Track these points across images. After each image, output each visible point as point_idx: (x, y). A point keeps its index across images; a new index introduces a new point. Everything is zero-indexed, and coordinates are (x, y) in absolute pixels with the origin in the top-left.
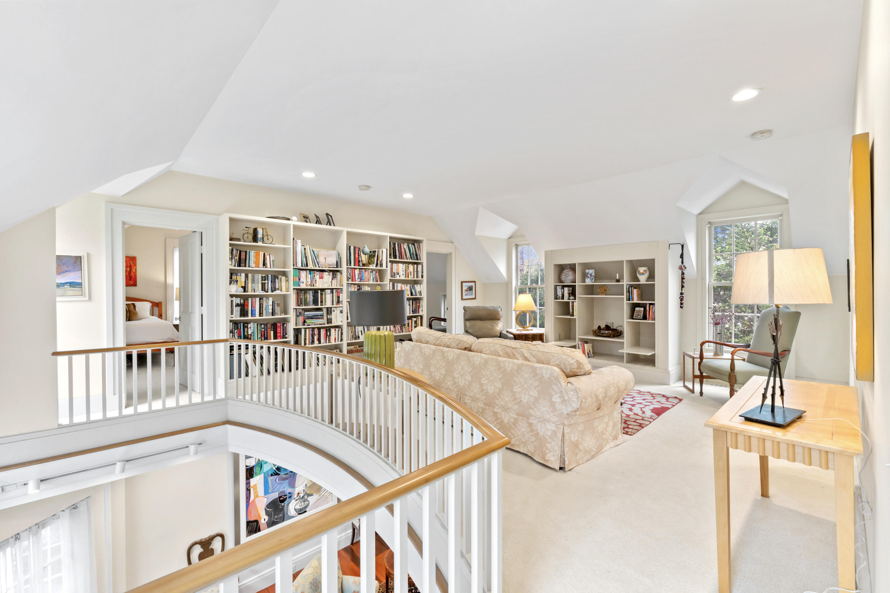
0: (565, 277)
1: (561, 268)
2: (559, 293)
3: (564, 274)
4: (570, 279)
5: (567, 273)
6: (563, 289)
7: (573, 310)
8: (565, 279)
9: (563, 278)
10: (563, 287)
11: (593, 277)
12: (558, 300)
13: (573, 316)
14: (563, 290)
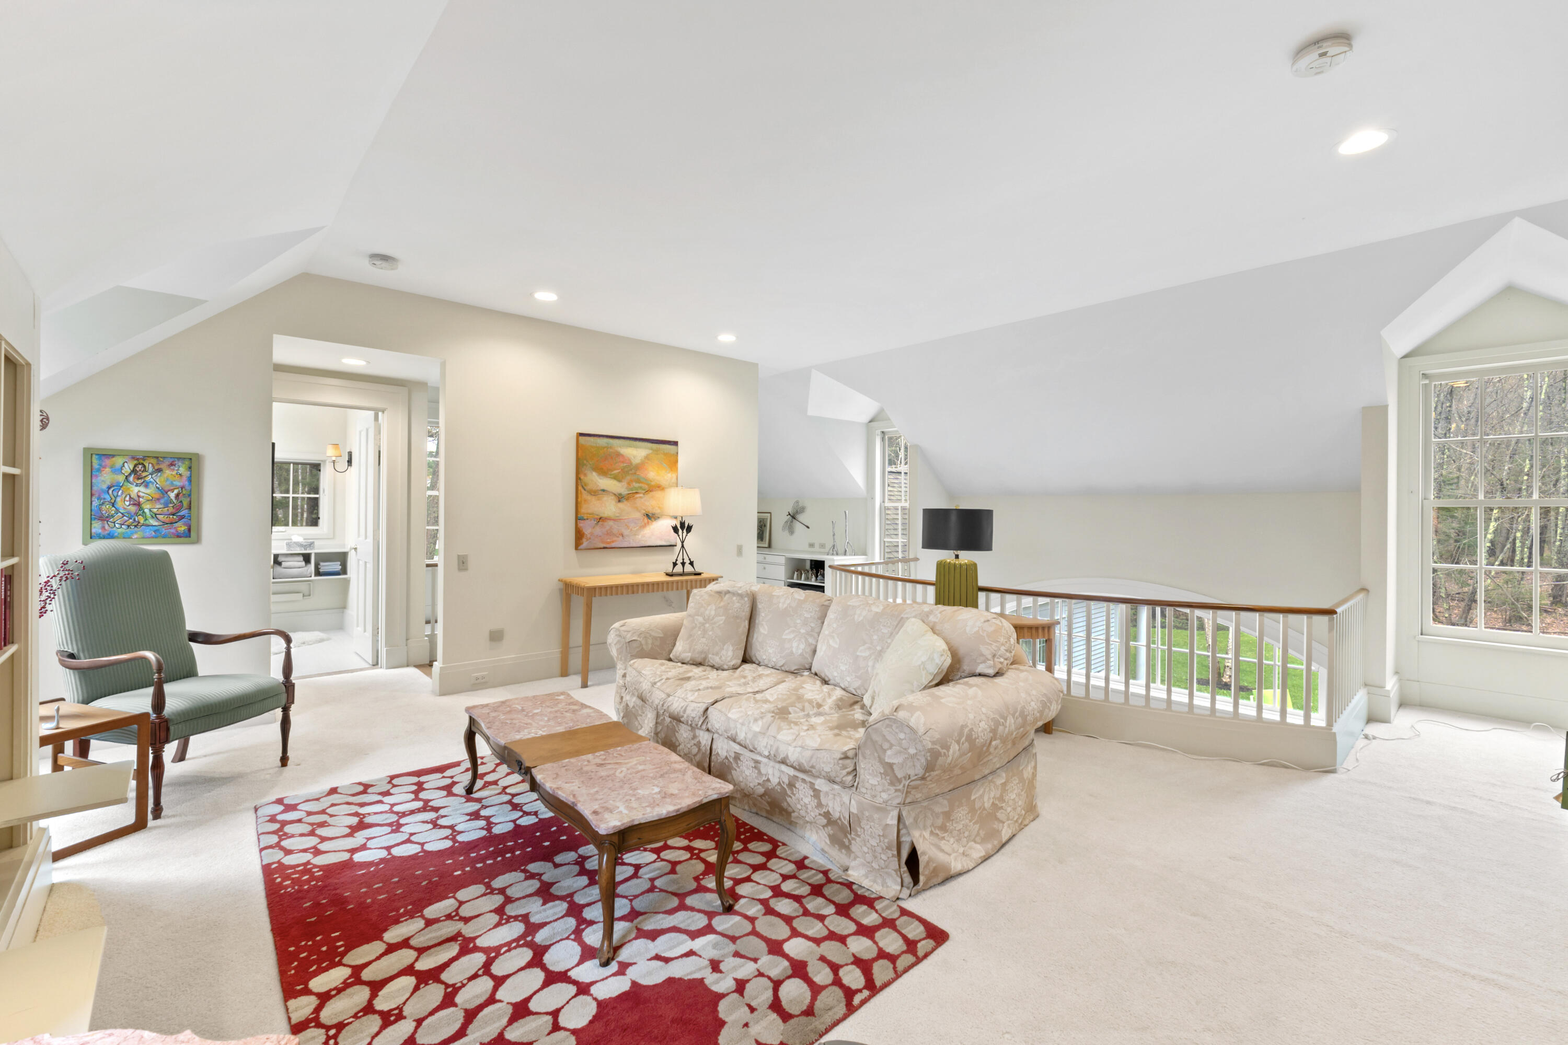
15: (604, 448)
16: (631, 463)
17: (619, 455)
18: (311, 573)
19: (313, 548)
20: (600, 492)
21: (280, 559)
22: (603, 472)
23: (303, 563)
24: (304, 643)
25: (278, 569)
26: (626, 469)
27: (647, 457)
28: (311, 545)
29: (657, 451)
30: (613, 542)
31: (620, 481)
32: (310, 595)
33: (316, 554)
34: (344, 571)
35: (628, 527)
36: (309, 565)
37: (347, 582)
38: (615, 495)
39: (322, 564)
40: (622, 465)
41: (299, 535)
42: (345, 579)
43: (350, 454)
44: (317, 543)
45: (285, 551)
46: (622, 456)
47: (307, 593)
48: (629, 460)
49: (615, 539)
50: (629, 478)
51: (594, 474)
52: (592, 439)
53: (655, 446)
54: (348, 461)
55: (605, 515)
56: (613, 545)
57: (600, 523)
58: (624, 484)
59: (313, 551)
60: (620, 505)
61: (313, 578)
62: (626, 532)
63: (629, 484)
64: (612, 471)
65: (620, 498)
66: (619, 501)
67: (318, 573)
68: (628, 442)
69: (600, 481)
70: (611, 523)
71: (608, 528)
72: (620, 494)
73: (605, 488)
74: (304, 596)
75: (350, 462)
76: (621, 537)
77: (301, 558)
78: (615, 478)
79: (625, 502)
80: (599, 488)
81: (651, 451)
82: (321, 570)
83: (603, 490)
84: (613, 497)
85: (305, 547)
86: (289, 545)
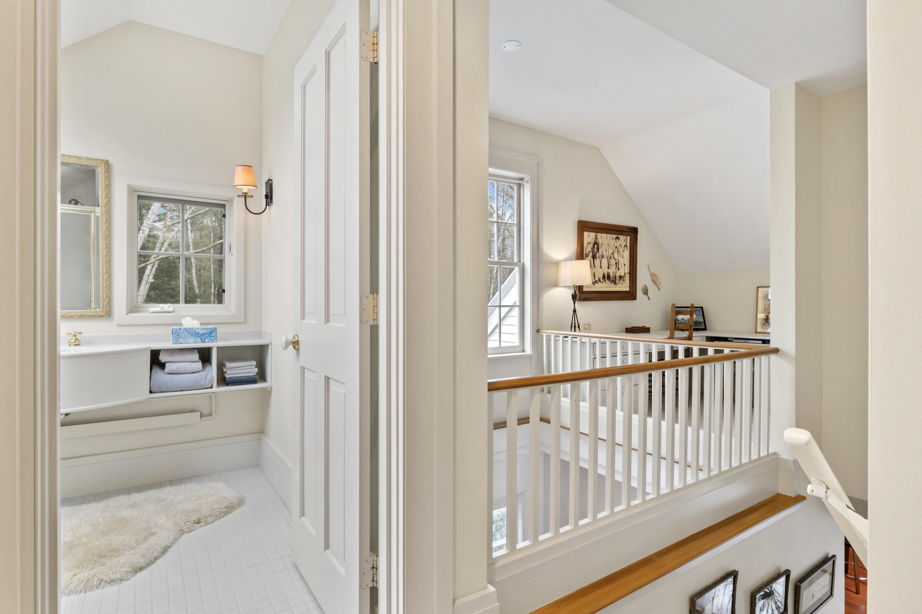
18: (211, 381)
19: (216, 339)
21: (163, 358)
23: (199, 365)
24: (198, 522)
25: (158, 374)
28: (211, 334)
32: (211, 415)
33: (219, 348)
34: (262, 376)
36: (208, 368)
37: (267, 393)
39: (228, 365)
41: (194, 317)
42: (264, 389)
43: (269, 185)
44: (220, 330)
45: (170, 345)
47: (206, 411)
54: (266, 197)
59: (214, 345)
61: (215, 389)
67: (223, 380)
74: (202, 416)
75: (269, 197)
77: (196, 356)
82: (227, 376)
85: (202, 337)
86: (176, 334)
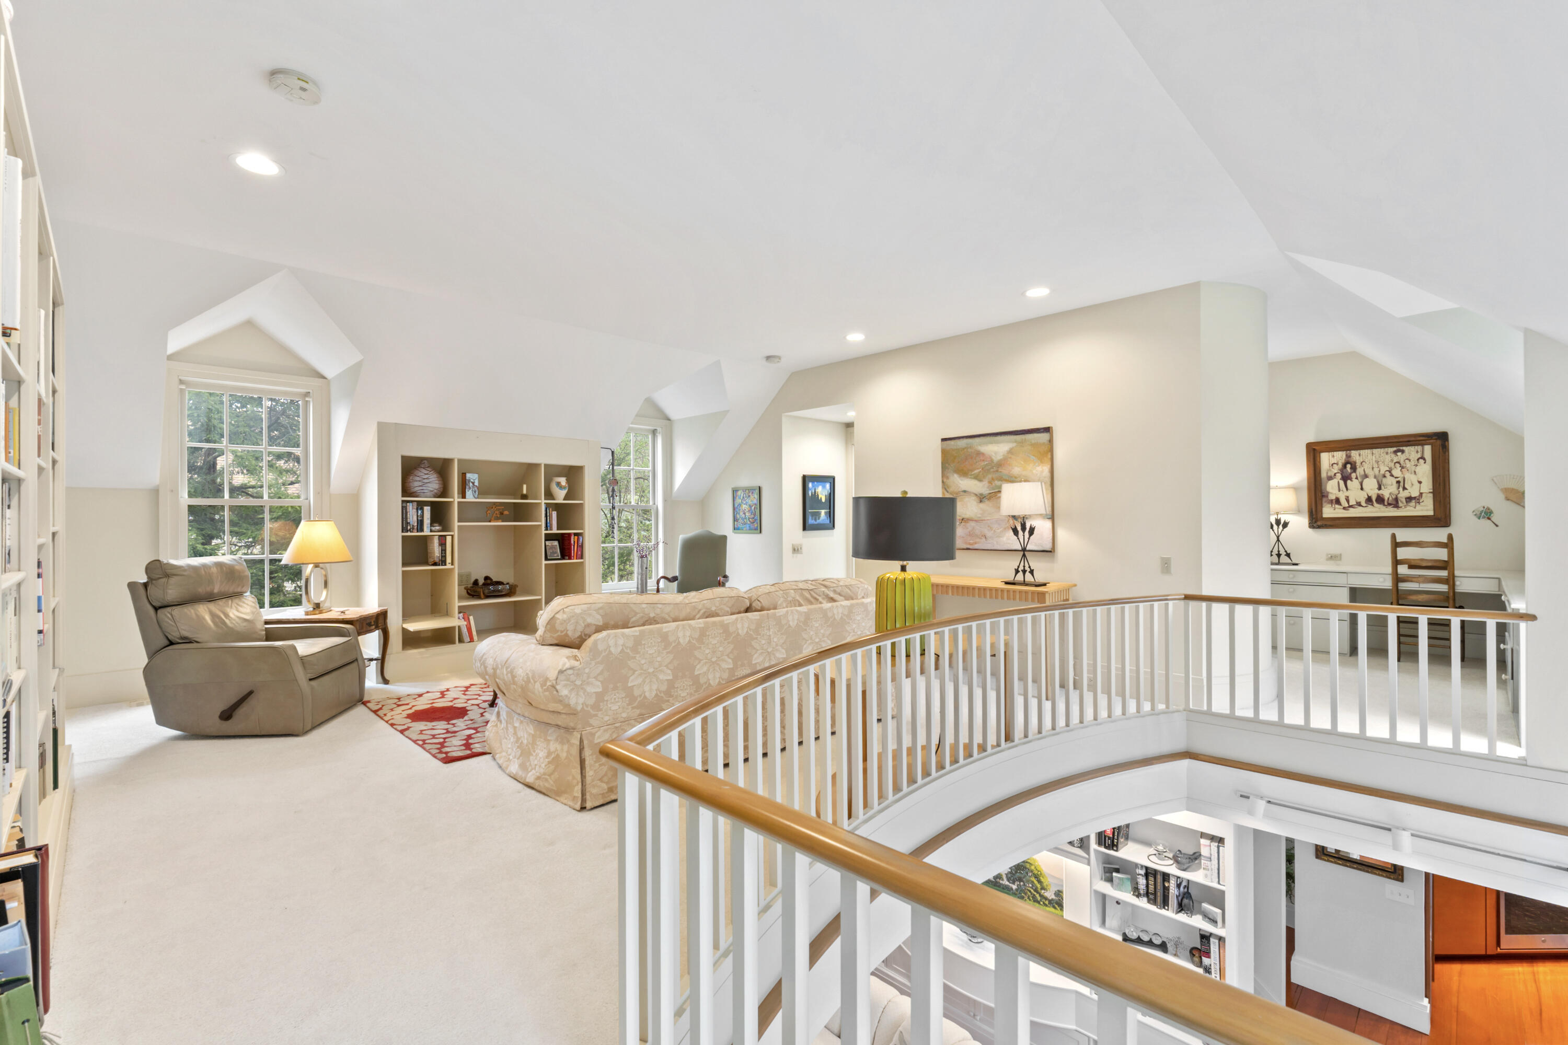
0: (420, 484)
1: (410, 466)
2: (413, 518)
3: (418, 479)
4: (432, 490)
5: (426, 476)
6: (422, 509)
7: (445, 553)
8: (421, 488)
9: (415, 485)
10: (420, 505)
11: (476, 488)
12: (409, 534)
13: (445, 565)
14: (420, 512)
15: (964, 449)
16: (992, 461)
17: (979, 453)
20: (962, 493)
22: (964, 473)
26: (987, 468)
27: (1010, 452)
29: (1021, 443)
30: (976, 543)
31: (980, 481)
35: (990, 528)
38: (976, 495)
40: (983, 464)
46: (983, 454)
48: (990, 457)
49: (978, 540)
50: (990, 476)
51: (956, 476)
52: (952, 442)
53: (1019, 438)
55: (966, 516)
56: (976, 546)
57: (963, 524)
58: (985, 483)
60: (981, 505)
62: (989, 534)
63: (990, 482)
64: (972, 471)
65: (981, 498)
66: (981, 501)
68: (989, 438)
69: (960, 482)
70: (972, 524)
71: (970, 529)
72: (981, 494)
73: (967, 489)
76: (984, 539)
78: (977, 478)
79: (987, 502)
80: (960, 490)
81: (1014, 445)
83: (965, 491)
84: (974, 498)
